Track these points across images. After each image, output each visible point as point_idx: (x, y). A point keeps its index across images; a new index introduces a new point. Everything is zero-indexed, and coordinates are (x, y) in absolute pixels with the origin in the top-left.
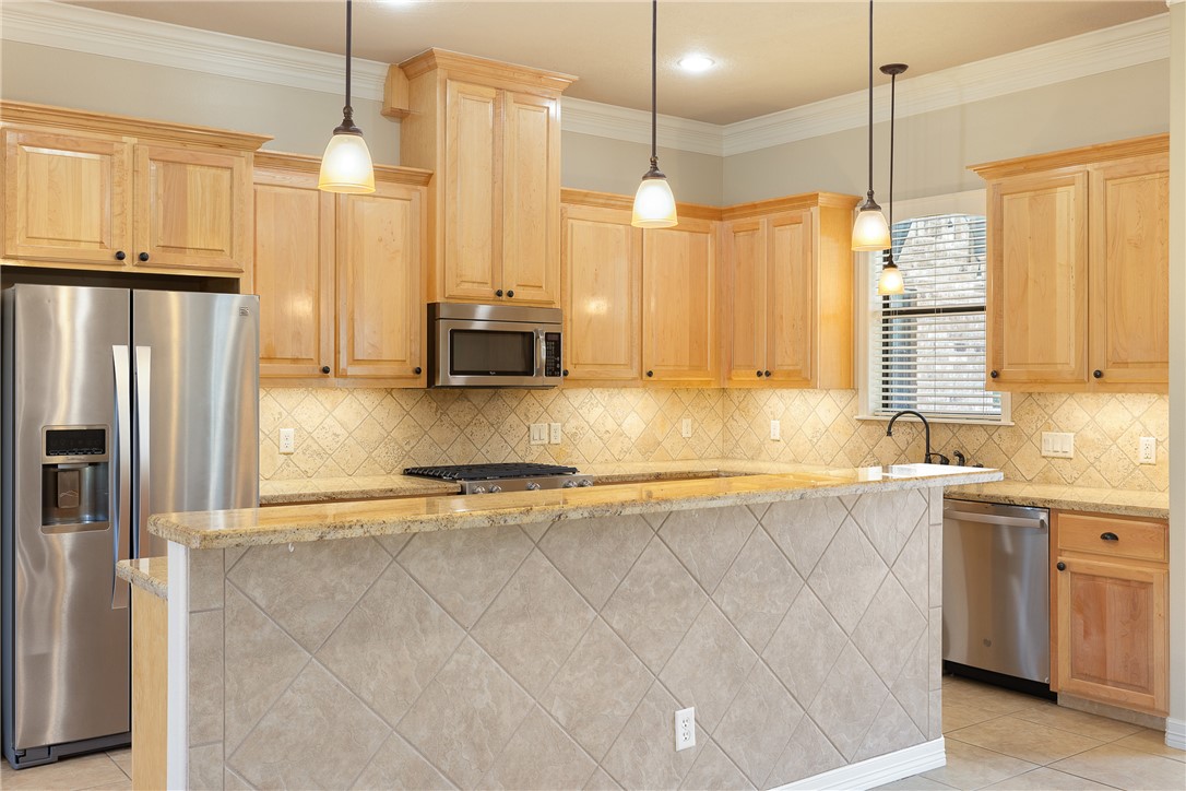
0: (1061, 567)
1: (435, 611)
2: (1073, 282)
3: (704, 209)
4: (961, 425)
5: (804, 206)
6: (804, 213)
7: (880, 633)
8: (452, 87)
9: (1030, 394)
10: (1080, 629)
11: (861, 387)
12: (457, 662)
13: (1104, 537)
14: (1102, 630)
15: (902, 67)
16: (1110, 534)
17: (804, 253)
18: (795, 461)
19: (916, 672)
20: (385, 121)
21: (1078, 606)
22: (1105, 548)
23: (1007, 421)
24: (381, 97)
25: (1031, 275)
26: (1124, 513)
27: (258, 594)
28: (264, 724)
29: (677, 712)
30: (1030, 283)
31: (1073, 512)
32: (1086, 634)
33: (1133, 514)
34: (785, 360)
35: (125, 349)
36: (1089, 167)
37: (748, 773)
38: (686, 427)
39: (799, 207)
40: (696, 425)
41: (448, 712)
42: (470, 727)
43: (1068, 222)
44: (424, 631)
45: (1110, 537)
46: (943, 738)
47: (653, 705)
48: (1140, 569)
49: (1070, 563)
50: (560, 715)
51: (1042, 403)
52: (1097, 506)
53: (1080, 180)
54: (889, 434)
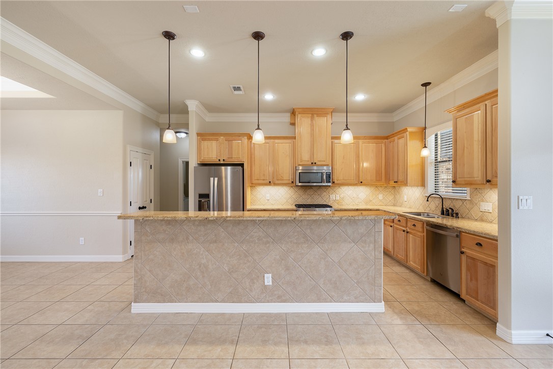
0: (462, 253)
1: (191, 238)
2: (480, 147)
3: (380, 137)
4: (454, 199)
5: (404, 133)
6: (405, 134)
7: (350, 264)
8: (299, 115)
9: (476, 189)
10: (469, 277)
11: (426, 186)
12: (197, 251)
13: (477, 244)
14: (477, 280)
15: (429, 83)
16: (479, 243)
17: (405, 146)
18: (410, 208)
19: (368, 279)
20: (291, 126)
21: (468, 269)
22: (477, 248)
23: (468, 198)
24: (289, 121)
25: (465, 145)
26: (484, 236)
27: (148, 230)
28: (150, 257)
29: (265, 275)
30: (465, 149)
31: (466, 233)
32: (471, 280)
33: (487, 236)
34: (401, 178)
35: (213, 178)
36: (486, 102)
37: (292, 296)
38: (381, 197)
39: (402, 133)
40: (384, 196)
41: (194, 262)
42: (200, 267)
43: (478, 125)
44: (188, 242)
45: (479, 244)
46: (383, 302)
47: (257, 271)
48: (491, 259)
49: (466, 252)
50: (226, 268)
51: (480, 192)
52: (474, 232)
53: (483, 108)
54: (428, 201)
